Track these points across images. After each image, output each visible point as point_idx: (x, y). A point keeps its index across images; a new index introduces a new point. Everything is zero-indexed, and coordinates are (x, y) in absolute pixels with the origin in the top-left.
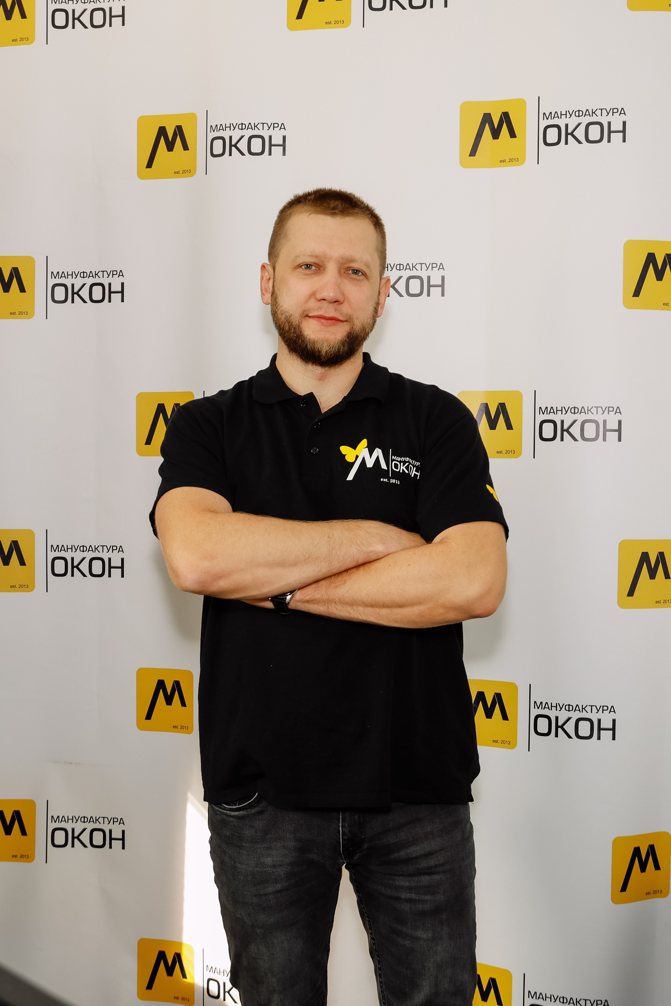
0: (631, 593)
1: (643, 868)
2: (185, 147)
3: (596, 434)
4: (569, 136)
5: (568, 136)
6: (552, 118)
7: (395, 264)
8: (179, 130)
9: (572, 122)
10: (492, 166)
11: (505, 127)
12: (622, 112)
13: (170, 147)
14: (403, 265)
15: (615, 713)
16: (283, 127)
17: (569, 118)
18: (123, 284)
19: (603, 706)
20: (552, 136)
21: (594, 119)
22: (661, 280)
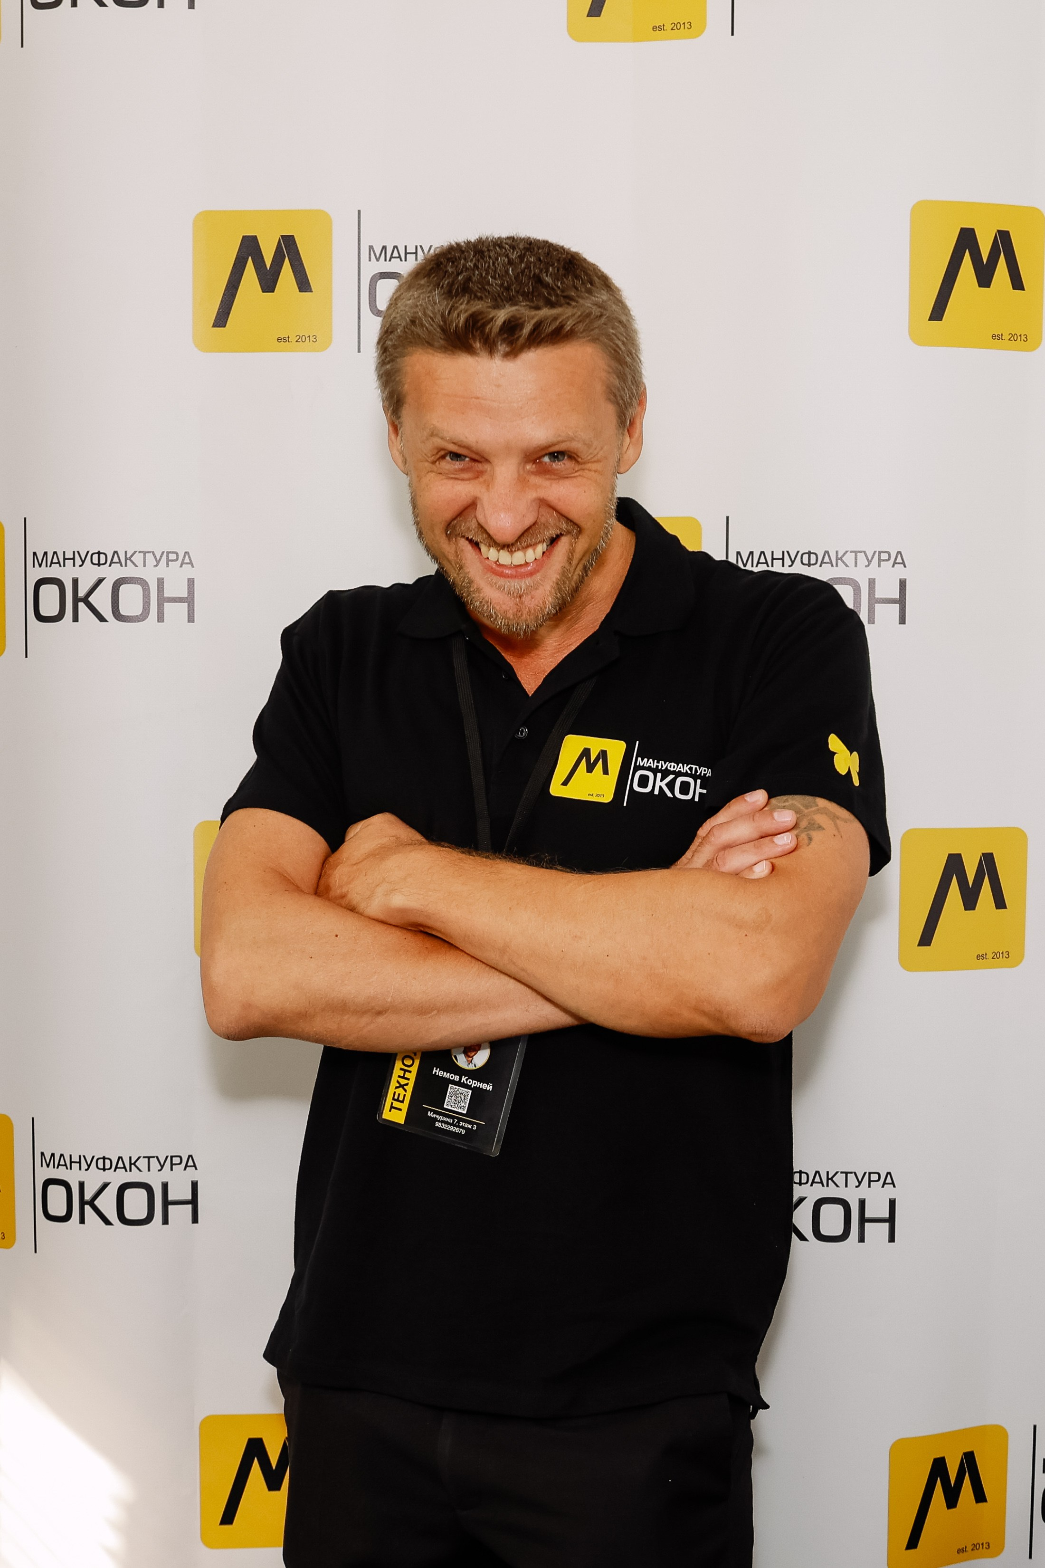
0: (925, 939)
1: (952, 1500)
10: (637, 37)
15: (894, 1185)
19: (870, 1173)
22: (988, 285)
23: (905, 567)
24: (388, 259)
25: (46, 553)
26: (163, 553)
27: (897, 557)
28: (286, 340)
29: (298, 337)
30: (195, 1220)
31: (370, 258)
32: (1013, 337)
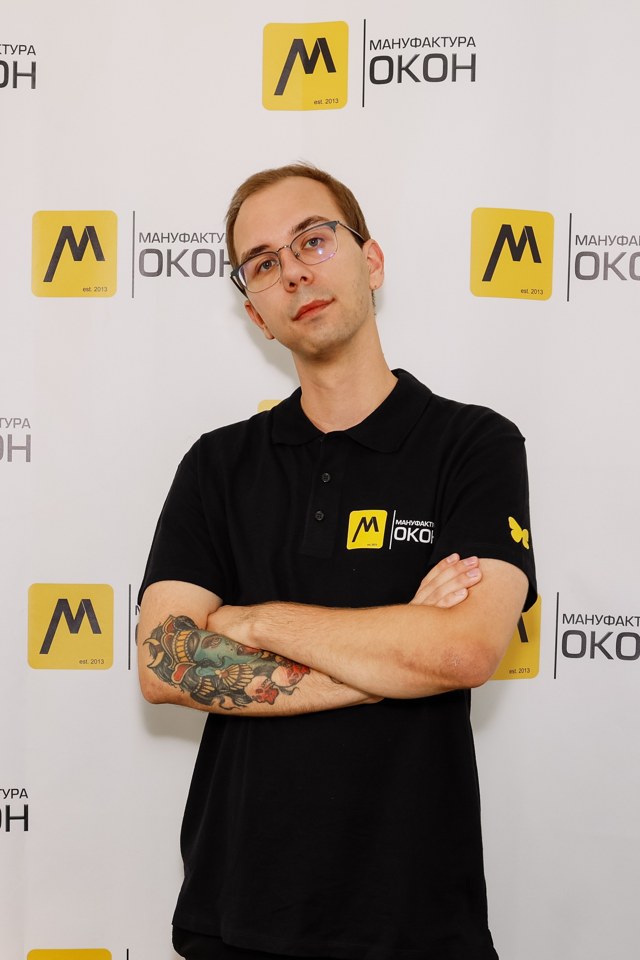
5: (402, 71)
6: (382, 48)
7: (178, 233)
9: (408, 54)
10: (305, 108)
11: (321, 57)
12: (471, 42)
14: (188, 235)
16: (31, 50)
17: (404, 48)
20: (381, 71)
21: (435, 50)
22: (519, 260)
24: (151, 241)
26: (12, 419)
28: (88, 290)
30: (26, 829)
31: (140, 240)
32: (534, 291)
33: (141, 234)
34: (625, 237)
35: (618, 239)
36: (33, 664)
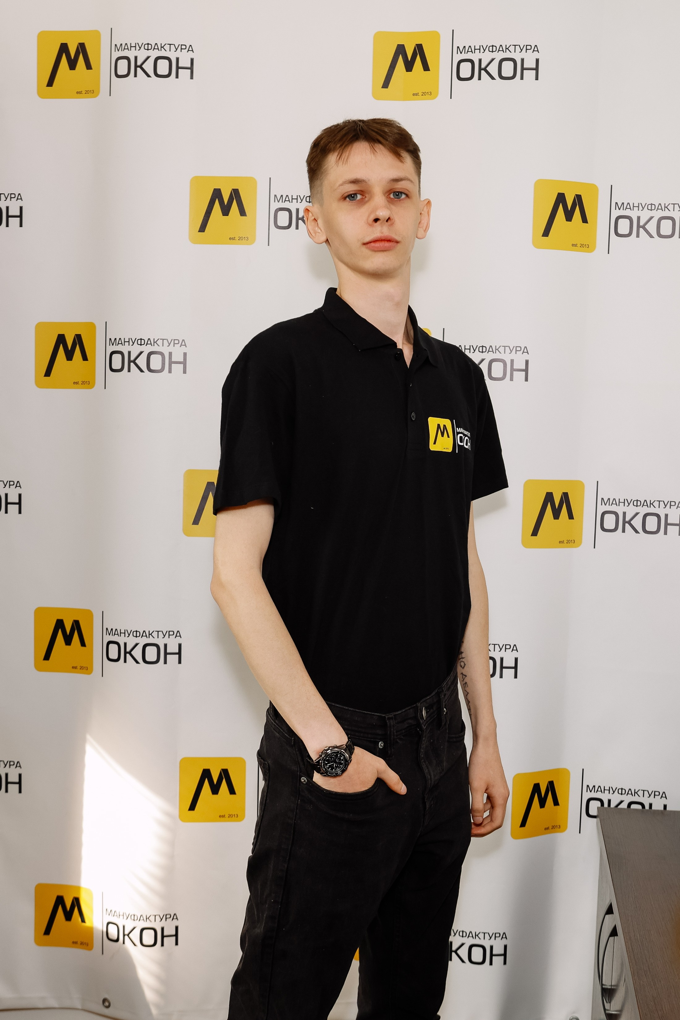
0: (535, 533)
1: (542, 804)
2: (89, 66)
3: (503, 374)
4: (483, 72)
6: (466, 52)
8: (82, 48)
9: (486, 57)
10: (405, 99)
11: (418, 59)
12: (536, 49)
13: (72, 65)
15: (517, 651)
16: (190, 49)
17: (483, 53)
18: (21, 208)
19: (506, 645)
20: (466, 71)
21: (507, 55)
22: (571, 221)
23: (528, 354)
24: (283, 201)
25: (115, 339)
26: (172, 340)
27: (524, 349)
28: (233, 239)
29: (239, 238)
30: (180, 662)
31: (275, 201)
32: (582, 246)
33: (275, 196)
34: (653, 204)
35: (648, 206)
36: (187, 533)
